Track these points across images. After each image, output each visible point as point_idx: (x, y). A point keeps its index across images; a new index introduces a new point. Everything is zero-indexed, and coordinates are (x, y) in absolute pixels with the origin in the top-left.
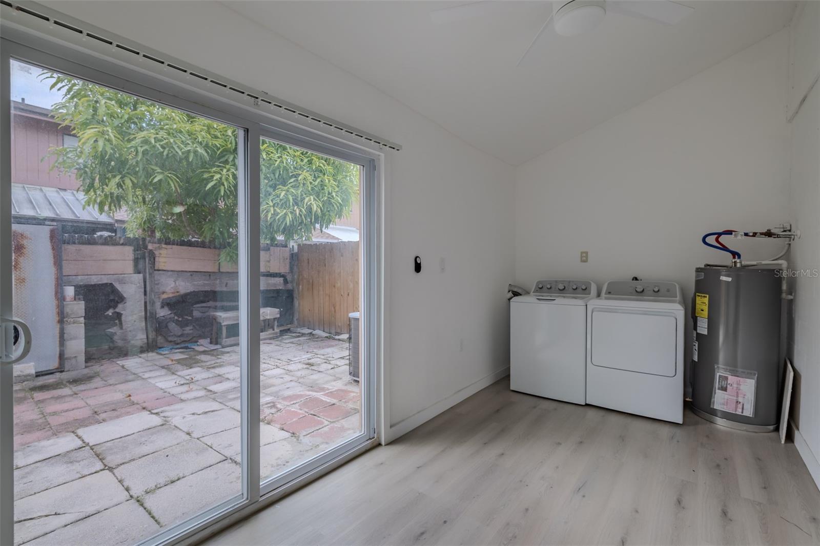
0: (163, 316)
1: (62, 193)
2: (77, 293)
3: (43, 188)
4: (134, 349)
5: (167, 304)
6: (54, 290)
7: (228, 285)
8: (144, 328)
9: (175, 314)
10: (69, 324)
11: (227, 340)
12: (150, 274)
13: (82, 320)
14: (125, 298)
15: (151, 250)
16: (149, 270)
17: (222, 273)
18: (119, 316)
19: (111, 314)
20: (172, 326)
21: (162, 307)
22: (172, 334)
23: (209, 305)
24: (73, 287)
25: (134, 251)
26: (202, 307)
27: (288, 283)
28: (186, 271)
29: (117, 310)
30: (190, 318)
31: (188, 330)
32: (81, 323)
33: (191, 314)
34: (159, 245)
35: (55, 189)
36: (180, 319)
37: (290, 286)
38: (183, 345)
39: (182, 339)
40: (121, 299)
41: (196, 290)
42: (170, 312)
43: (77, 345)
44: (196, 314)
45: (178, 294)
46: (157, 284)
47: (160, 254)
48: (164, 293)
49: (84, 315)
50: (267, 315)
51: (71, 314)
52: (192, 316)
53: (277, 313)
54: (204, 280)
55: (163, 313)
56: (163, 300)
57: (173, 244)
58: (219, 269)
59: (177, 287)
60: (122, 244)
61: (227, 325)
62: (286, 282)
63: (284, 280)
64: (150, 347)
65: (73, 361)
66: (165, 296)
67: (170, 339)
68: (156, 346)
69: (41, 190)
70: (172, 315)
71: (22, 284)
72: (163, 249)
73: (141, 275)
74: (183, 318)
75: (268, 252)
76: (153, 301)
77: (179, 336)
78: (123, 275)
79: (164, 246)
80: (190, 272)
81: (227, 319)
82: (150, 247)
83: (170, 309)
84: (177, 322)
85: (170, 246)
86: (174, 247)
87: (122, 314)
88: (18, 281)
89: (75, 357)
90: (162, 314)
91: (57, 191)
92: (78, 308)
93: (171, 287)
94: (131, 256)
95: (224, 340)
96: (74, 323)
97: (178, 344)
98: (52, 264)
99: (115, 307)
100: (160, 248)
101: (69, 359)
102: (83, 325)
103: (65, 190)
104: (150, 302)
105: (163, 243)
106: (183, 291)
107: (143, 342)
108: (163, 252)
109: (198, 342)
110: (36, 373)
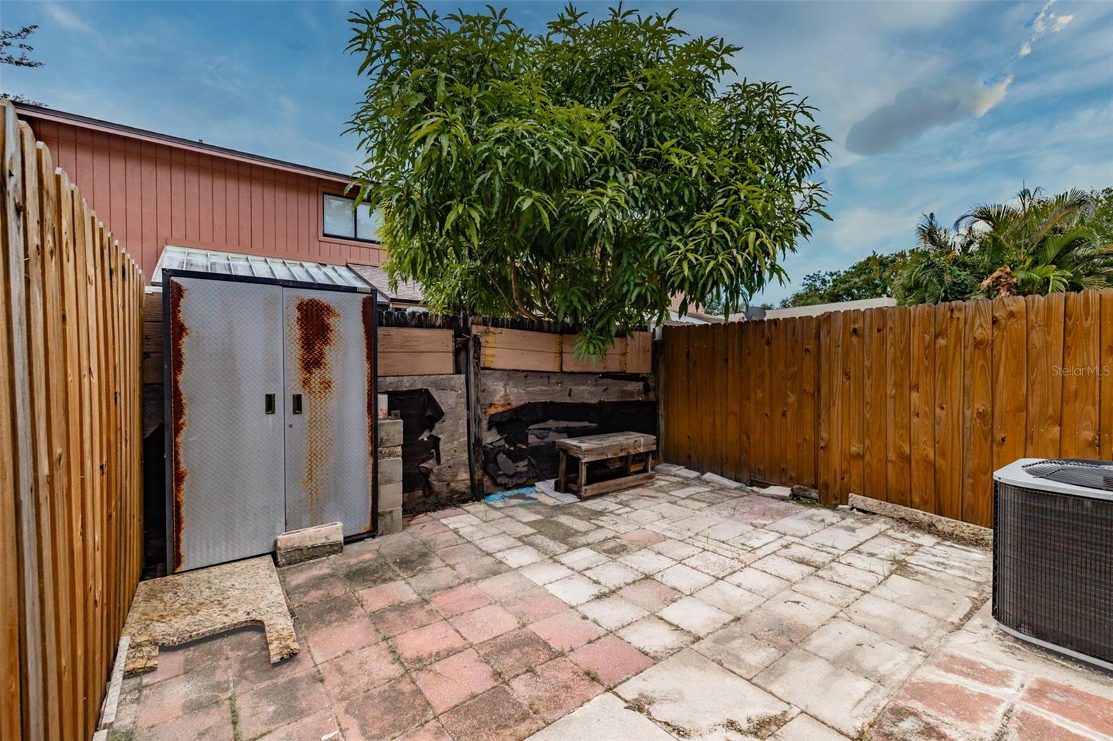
0: (491, 444)
1: (323, 269)
2: (391, 407)
3: (304, 263)
4: (455, 497)
5: (497, 423)
6: (367, 401)
7: (572, 393)
8: (467, 462)
9: (506, 440)
10: (384, 457)
11: (587, 487)
12: (476, 375)
13: (399, 449)
14: (443, 414)
15: (475, 336)
16: (474, 367)
17: (565, 373)
18: (435, 441)
19: (426, 439)
20: (502, 458)
21: (489, 429)
22: (501, 472)
23: (548, 426)
24: (386, 396)
25: (455, 336)
26: (539, 429)
27: (650, 391)
28: (519, 371)
29: (434, 433)
30: (524, 447)
31: (522, 466)
32: (398, 456)
33: (525, 442)
34: (485, 328)
35: (314, 265)
36: (512, 448)
37: (652, 396)
38: (515, 492)
39: (515, 481)
40: (438, 415)
41: (532, 401)
42: (499, 437)
43: (393, 494)
44: (532, 440)
45: (509, 407)
46: (484, 391)
47: (487, 342)
48: (491, 405)
49: (402, 443)
50: (640, 447)
51: (387, 440)
52: (527, 444)
53: (652, 442)
54: (542, 385)
55: (491, 438)
56: (492, 416)
57: (502, 326)
58: (561, 367)
59: (507, 395)
60: (439, 327)
61: (588, 463)
62: (647, 389)
63: (644, 386)
64: (476, 493)
65: (388, 519)
66: (493, 411)
67: (499, 480)
68: (483, 492)
69: (301, 265)
70: (502, 442)
71: (327, 391)
72: (491, 334)
73: (463, 376)
74: (515, 446)
75: (623, 340)
76: (479, 419)
77: (511, 477)
78: (441, 376)
79: (492, 329)
80: (523, 371)
81: (588, 451)
82: (475, 330)
83: (500, 433)
84: (509, 454)
85: (499, 330)
86: (505, 330)
87: (440, 439)
88: (322, 386)
89: (391, 512)
90: (489, 440)
91: (318, 267)
92: (394, 429)
93: (502, 395)
94: (451, 347)
95: (584, 488)
96: (390, 455)
97: (509, 489)
98: (365, 358)
99: (431, 428)
100: (486, 333)
101: (383, 514)
102: (400, 458)
103: (325, 265)
104: (475, 420)
105: (490, 324)
106: (515, 403)
107: (466, 484)
108: (490, 338)
109: (534, 486)
110: (345, 538)
